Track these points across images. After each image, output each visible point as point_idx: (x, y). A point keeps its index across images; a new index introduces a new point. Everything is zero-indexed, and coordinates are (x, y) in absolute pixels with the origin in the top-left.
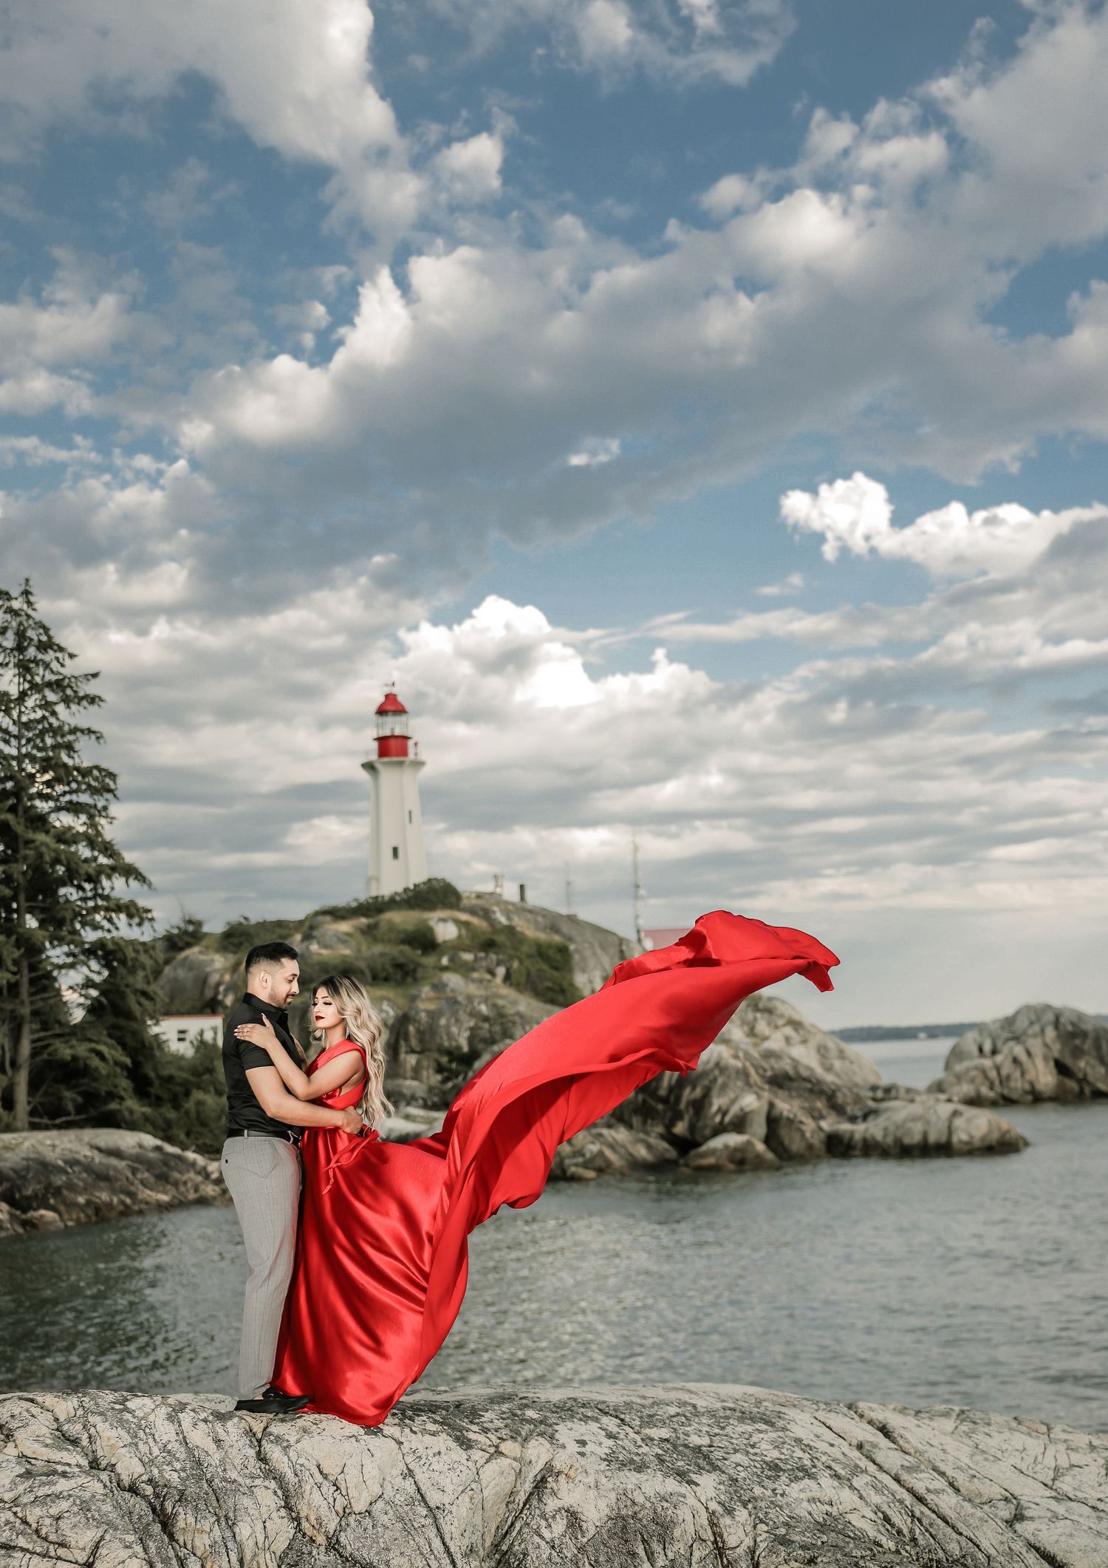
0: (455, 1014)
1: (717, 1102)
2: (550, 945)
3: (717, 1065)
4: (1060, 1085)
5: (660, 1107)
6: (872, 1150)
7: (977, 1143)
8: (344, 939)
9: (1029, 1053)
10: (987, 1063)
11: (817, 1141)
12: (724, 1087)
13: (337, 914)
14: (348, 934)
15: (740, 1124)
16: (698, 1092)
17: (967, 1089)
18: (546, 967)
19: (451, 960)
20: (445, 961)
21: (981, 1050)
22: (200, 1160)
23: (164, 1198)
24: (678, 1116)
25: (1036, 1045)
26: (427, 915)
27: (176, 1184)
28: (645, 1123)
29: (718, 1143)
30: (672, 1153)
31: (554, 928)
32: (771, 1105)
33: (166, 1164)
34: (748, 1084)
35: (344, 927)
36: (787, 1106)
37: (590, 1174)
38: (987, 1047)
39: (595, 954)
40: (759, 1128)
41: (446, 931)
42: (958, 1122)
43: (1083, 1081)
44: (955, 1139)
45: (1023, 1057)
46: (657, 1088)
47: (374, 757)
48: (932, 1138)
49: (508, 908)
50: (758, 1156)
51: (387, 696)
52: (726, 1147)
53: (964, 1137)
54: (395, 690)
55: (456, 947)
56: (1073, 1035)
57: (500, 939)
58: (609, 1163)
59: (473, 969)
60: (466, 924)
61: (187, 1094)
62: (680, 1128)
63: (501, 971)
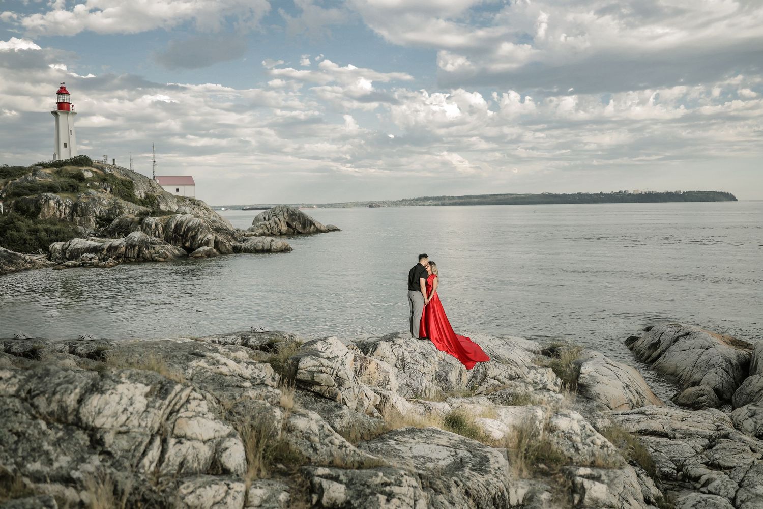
0: (94, 204)
1: (200, 236)
2: (126, 181)
3: (200, 224)
4: (288, 230)
5: (180, 238)
6: (247, 251)
7: (279, 249)
8: (49, 175)
9: (279, 220)
10: (267, 223)
11: (230, 248)
12: (202, 232)
13: (44, 166)
14: (50, 173)
15: (207, 243)
16: (193, 233)
17: (261, 231)
18: (125, 188)
19: (91, 184)
20: (88, 185)
21: (265, 219)
22: (23, 256)
23: (14, 269)
24: (187, 241)
25: (281, 218)
26: (80, 168)
27: (16, 264)
28: (175, 243)
29: (201, 249)
30: (185, 253)
31: (127, 175)
32: (216, 237)
33: (10, 257)
34: (209, 231)
35: (48, 171)
36: (221, 238)
37: (163, 259)
38: (267, 218)
39: (141, 184)
40: (212, 244)
41: (88, 174)
42: (273, 243)
43: (294, 229)
44: (272, 248)
45: (278, 221)
46: (180, 232)
47: (57, 110)
48: (265, 248)
49: (110, 168)
50: (214, 253)
51: (61, 88)
52: (204, 250)
53: (275, 248)
54: (64, 86)
55: (91, 180)
56: (292, 215)
57: (108, 178)
58: (167, 256)
59: (99, 188)
60: (96, 172)
61: (5, 231)
62: (187, 244)
63: (109, 189)
